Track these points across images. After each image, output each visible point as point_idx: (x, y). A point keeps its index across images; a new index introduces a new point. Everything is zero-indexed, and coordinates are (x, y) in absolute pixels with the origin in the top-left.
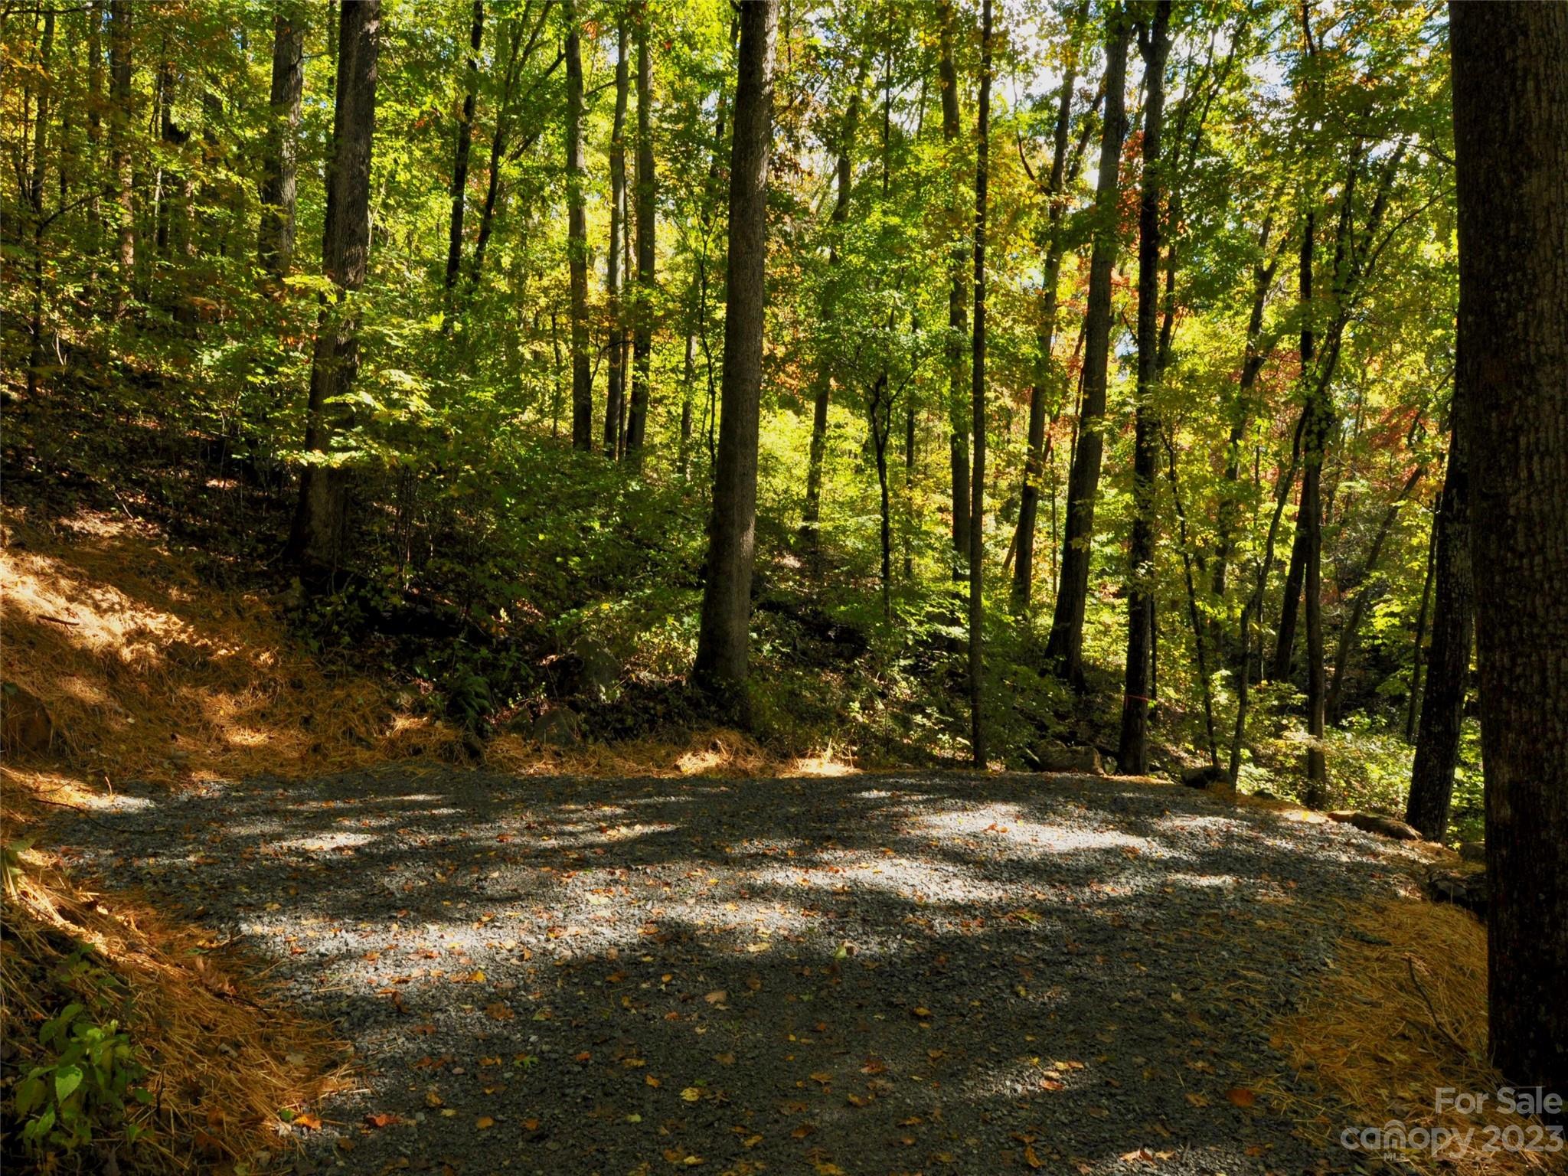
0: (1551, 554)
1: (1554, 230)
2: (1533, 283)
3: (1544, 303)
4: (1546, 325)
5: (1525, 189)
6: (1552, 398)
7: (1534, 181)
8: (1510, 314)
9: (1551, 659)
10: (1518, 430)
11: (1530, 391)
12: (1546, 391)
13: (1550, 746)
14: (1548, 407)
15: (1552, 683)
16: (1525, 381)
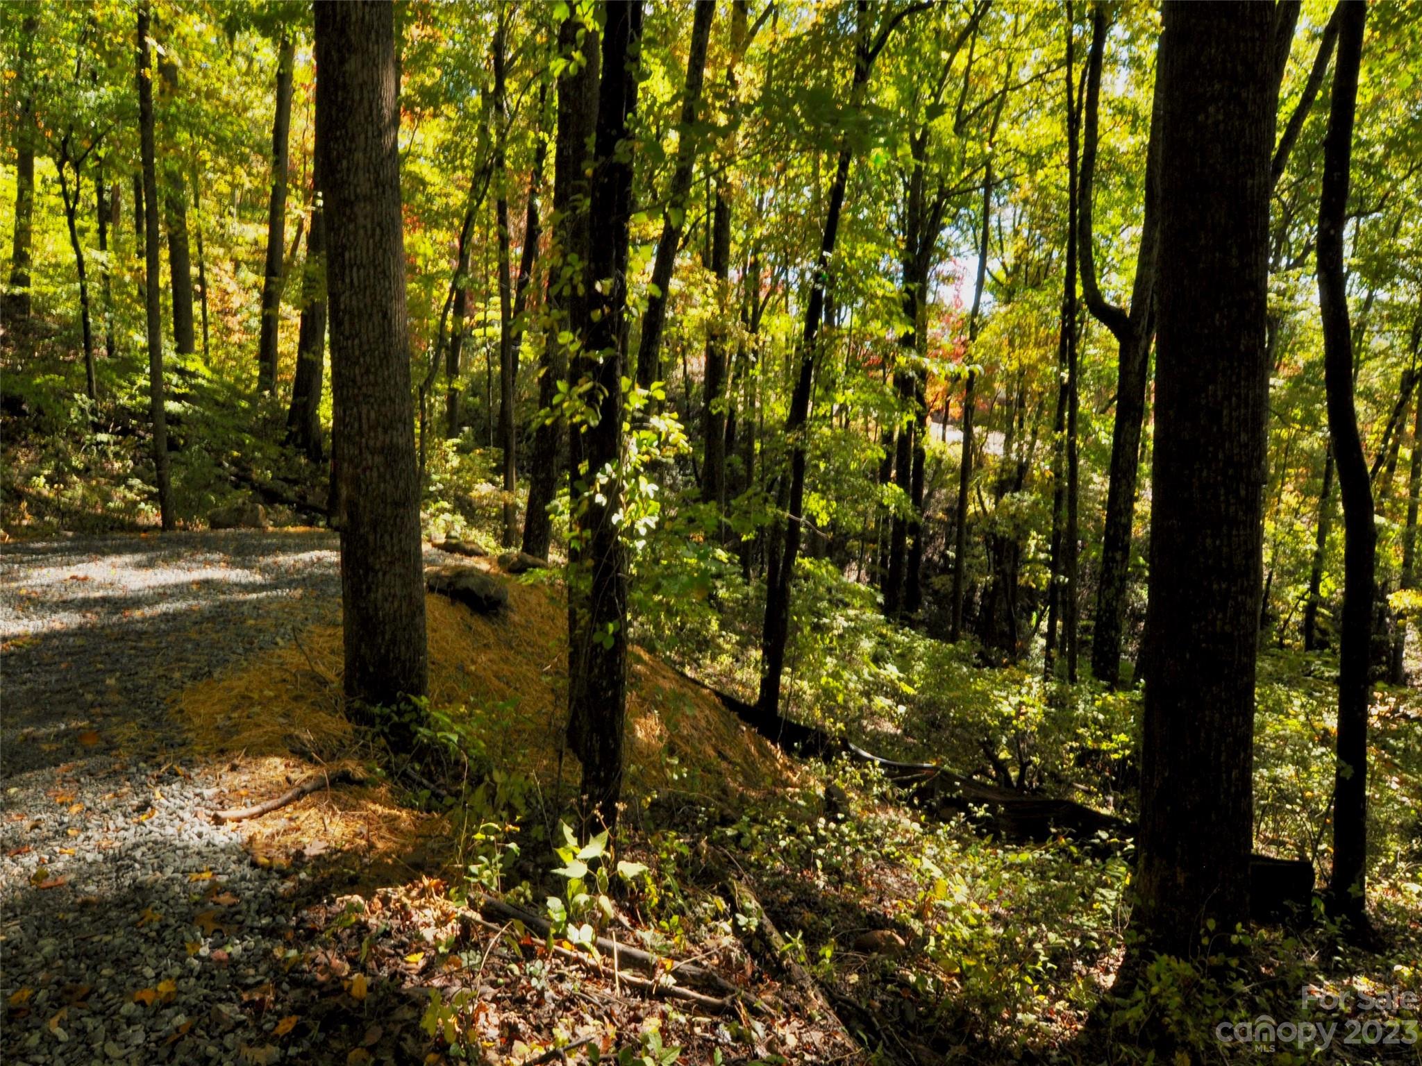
0: (364, 338)
1: (366, 104)
2: (352, 140)
3: (359, 156)
4: (361, 173)
5: (347, 67)
6: (365, 227)
7: (352, 61)
8: (339, 161)
9: (364, 412)
10: (344, 247)
11: (350, 220)
12: (361, 220)
13: (364, 470)
14: (361, 232)
15: (365, 427)
16: (348, 211)
